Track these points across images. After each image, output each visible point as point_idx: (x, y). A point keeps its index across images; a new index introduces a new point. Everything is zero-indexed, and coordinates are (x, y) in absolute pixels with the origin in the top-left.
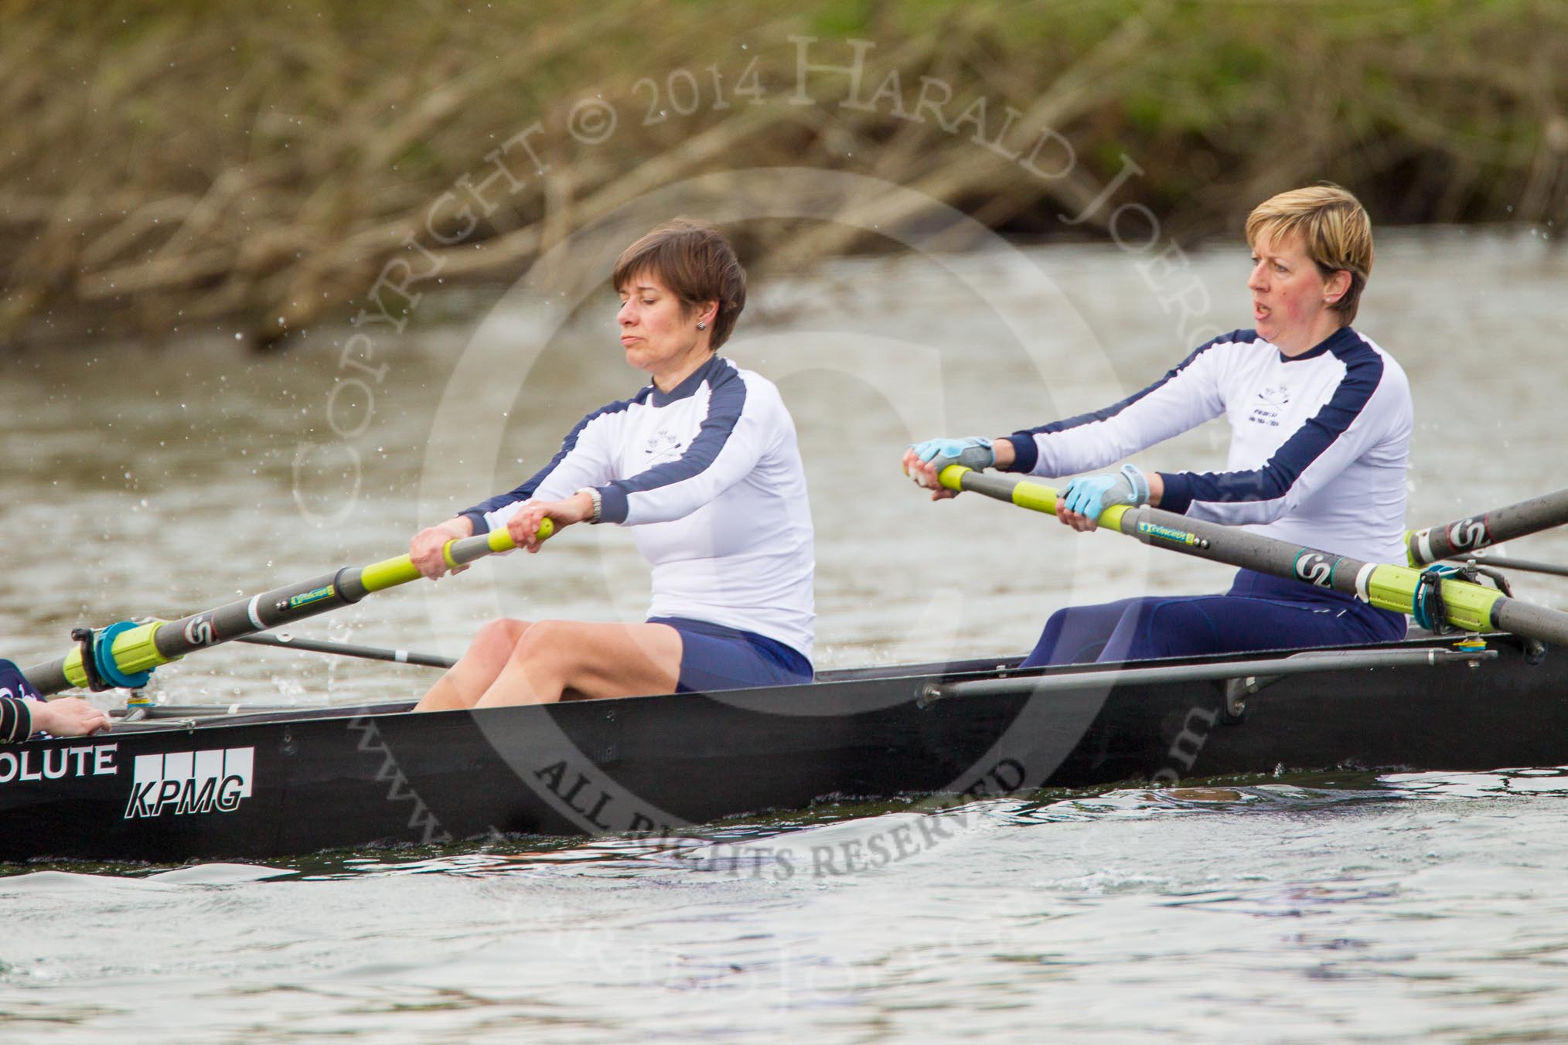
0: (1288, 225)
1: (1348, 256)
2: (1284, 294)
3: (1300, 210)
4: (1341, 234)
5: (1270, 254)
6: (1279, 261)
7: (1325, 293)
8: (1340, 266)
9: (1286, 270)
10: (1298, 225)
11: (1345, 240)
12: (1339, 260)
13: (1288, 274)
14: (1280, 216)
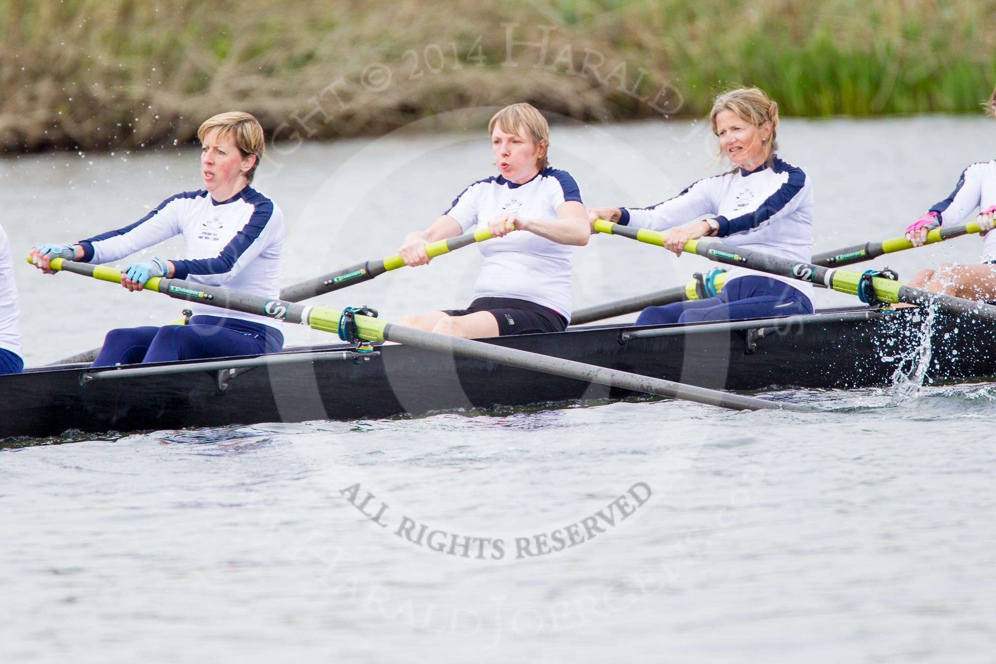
0: (227, 129)
1: (255, 147)
2: (223, 166)
3: (232, 122)
4: (252, 135)
5: (216, 145)
6: (220, 149)
7: (243, 166)
8: (251, 152)
9: (224, 153)
10: (232, 130)
11: (254, 138)
12: (251, 148)
13: (225, 156)
14: (221, 125)
